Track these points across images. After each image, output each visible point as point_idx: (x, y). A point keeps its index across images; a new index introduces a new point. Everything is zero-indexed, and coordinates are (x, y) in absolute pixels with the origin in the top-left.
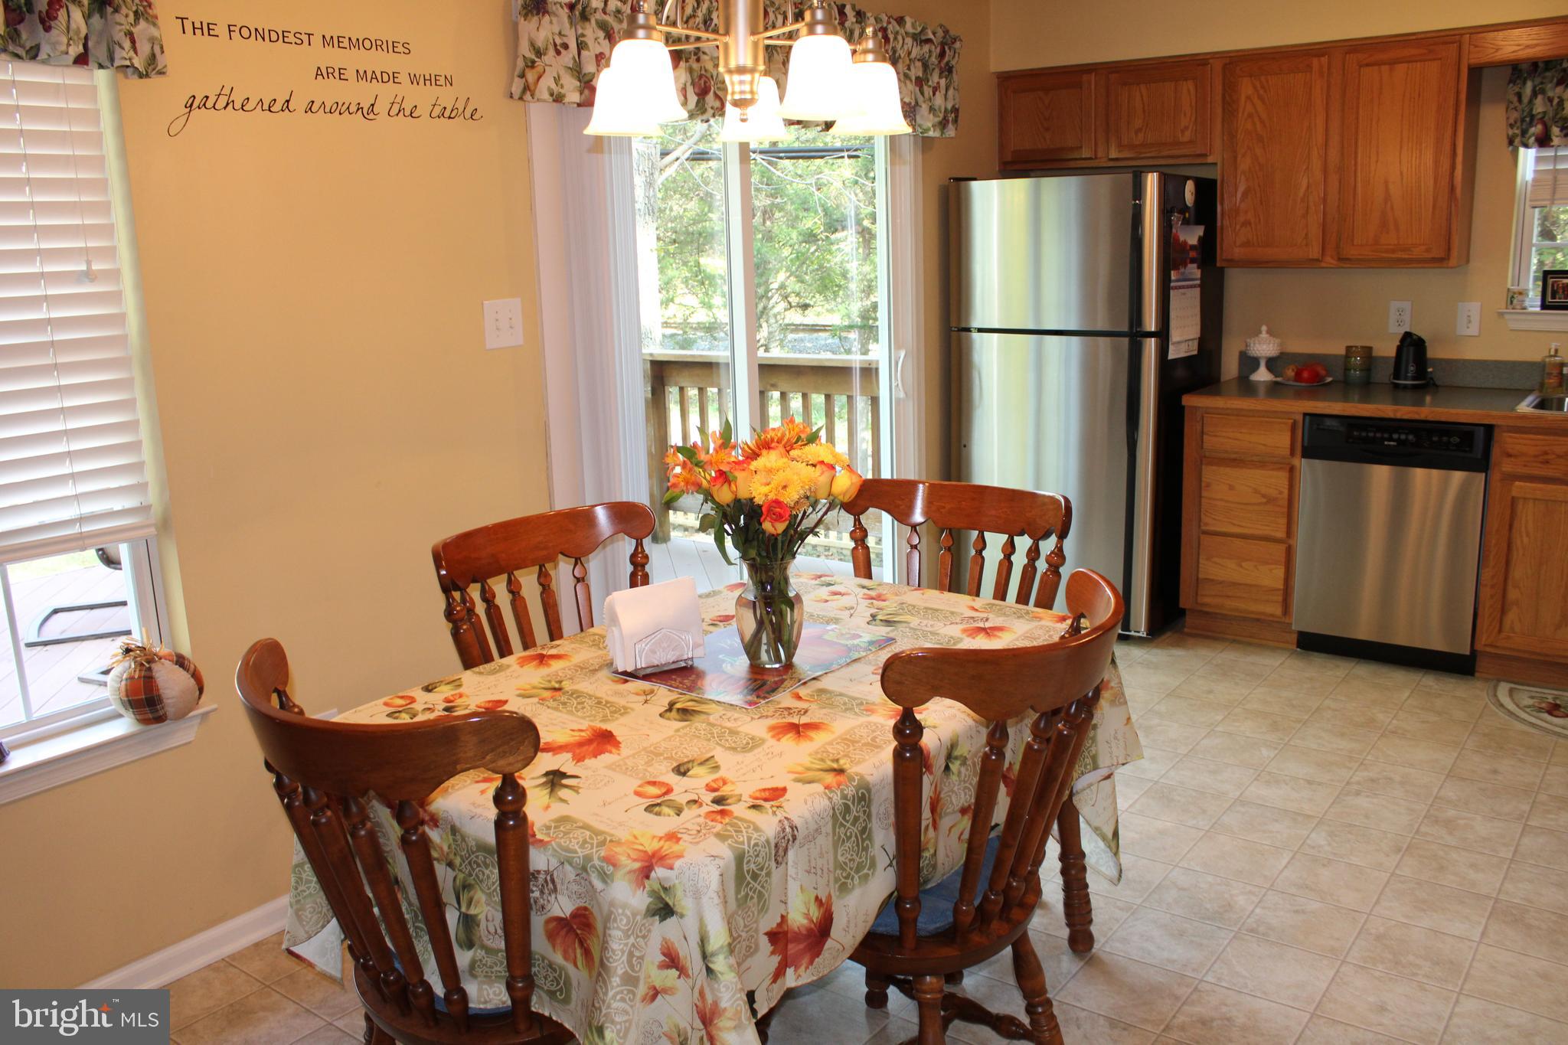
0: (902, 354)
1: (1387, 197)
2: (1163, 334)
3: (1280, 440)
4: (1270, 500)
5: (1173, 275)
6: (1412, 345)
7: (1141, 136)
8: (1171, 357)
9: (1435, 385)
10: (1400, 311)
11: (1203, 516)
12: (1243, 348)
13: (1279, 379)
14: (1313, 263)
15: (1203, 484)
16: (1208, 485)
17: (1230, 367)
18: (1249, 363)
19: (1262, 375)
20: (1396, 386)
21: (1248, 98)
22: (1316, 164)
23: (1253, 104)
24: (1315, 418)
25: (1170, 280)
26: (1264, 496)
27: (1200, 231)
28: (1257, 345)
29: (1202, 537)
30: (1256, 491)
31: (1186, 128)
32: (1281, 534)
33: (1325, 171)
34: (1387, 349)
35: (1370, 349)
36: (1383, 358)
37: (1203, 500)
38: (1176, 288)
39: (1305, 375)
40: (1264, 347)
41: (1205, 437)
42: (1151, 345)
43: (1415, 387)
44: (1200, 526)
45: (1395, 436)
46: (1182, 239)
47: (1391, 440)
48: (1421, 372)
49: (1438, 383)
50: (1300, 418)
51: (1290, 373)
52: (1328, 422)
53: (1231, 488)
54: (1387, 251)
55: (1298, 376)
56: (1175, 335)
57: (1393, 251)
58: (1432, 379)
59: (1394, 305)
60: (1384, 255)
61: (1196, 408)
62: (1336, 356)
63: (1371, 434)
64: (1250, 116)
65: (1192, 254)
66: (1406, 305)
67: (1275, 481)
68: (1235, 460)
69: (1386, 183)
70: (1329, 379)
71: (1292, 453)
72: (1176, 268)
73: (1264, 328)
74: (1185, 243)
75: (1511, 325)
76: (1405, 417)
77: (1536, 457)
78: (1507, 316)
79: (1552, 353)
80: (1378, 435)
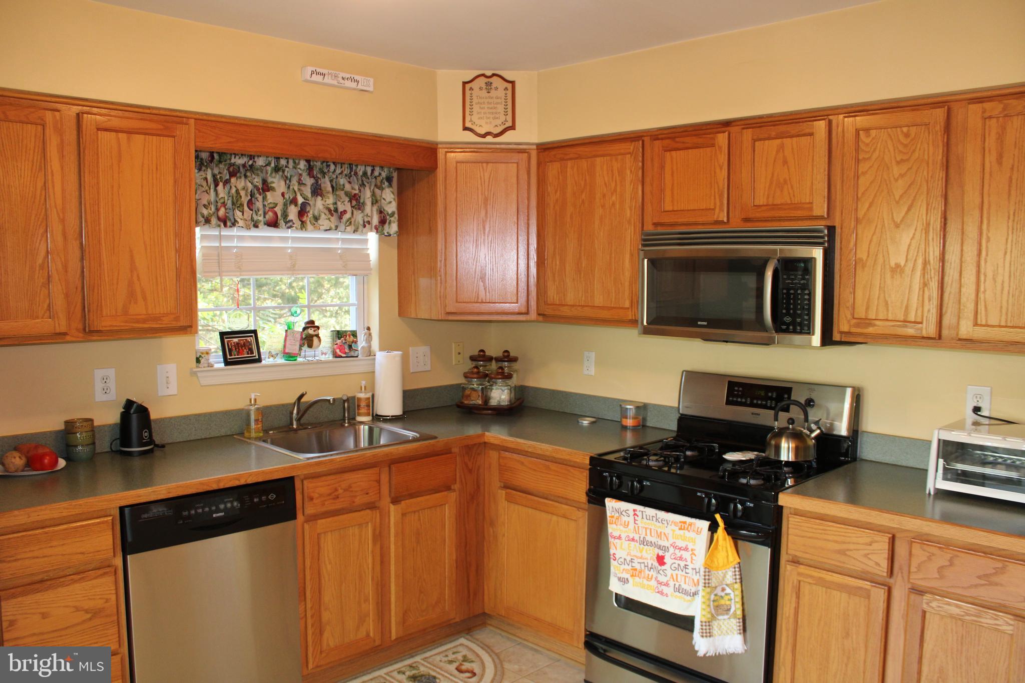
1: (133, 268)
3: (101, 542)
4: (96, 613)
6: (134, 413)
9: (160, 448)
10: (105, 380)
14: (56, 338)
16: (13, 623)
26: (87, 611)
35: (92, 420)
43: (142, 453)
45: (222, 506)
48: (148, 437)
50: (116, 514)
52: (156, 511)
54: (138, 321)
55: (33, 464)
57: (144, 321)
59: (99, 374)
60: (134, 326)
63: (200, 511)
66: (111, 373)
67: (100, 591)
69: (131, 253)
70: (63, 462)
71: (113, 552)
75: (204, 382)
76: (228, 486)
77: (330, 494)
78: (199, 374)
79: (253, 402)
80: (207, 509)
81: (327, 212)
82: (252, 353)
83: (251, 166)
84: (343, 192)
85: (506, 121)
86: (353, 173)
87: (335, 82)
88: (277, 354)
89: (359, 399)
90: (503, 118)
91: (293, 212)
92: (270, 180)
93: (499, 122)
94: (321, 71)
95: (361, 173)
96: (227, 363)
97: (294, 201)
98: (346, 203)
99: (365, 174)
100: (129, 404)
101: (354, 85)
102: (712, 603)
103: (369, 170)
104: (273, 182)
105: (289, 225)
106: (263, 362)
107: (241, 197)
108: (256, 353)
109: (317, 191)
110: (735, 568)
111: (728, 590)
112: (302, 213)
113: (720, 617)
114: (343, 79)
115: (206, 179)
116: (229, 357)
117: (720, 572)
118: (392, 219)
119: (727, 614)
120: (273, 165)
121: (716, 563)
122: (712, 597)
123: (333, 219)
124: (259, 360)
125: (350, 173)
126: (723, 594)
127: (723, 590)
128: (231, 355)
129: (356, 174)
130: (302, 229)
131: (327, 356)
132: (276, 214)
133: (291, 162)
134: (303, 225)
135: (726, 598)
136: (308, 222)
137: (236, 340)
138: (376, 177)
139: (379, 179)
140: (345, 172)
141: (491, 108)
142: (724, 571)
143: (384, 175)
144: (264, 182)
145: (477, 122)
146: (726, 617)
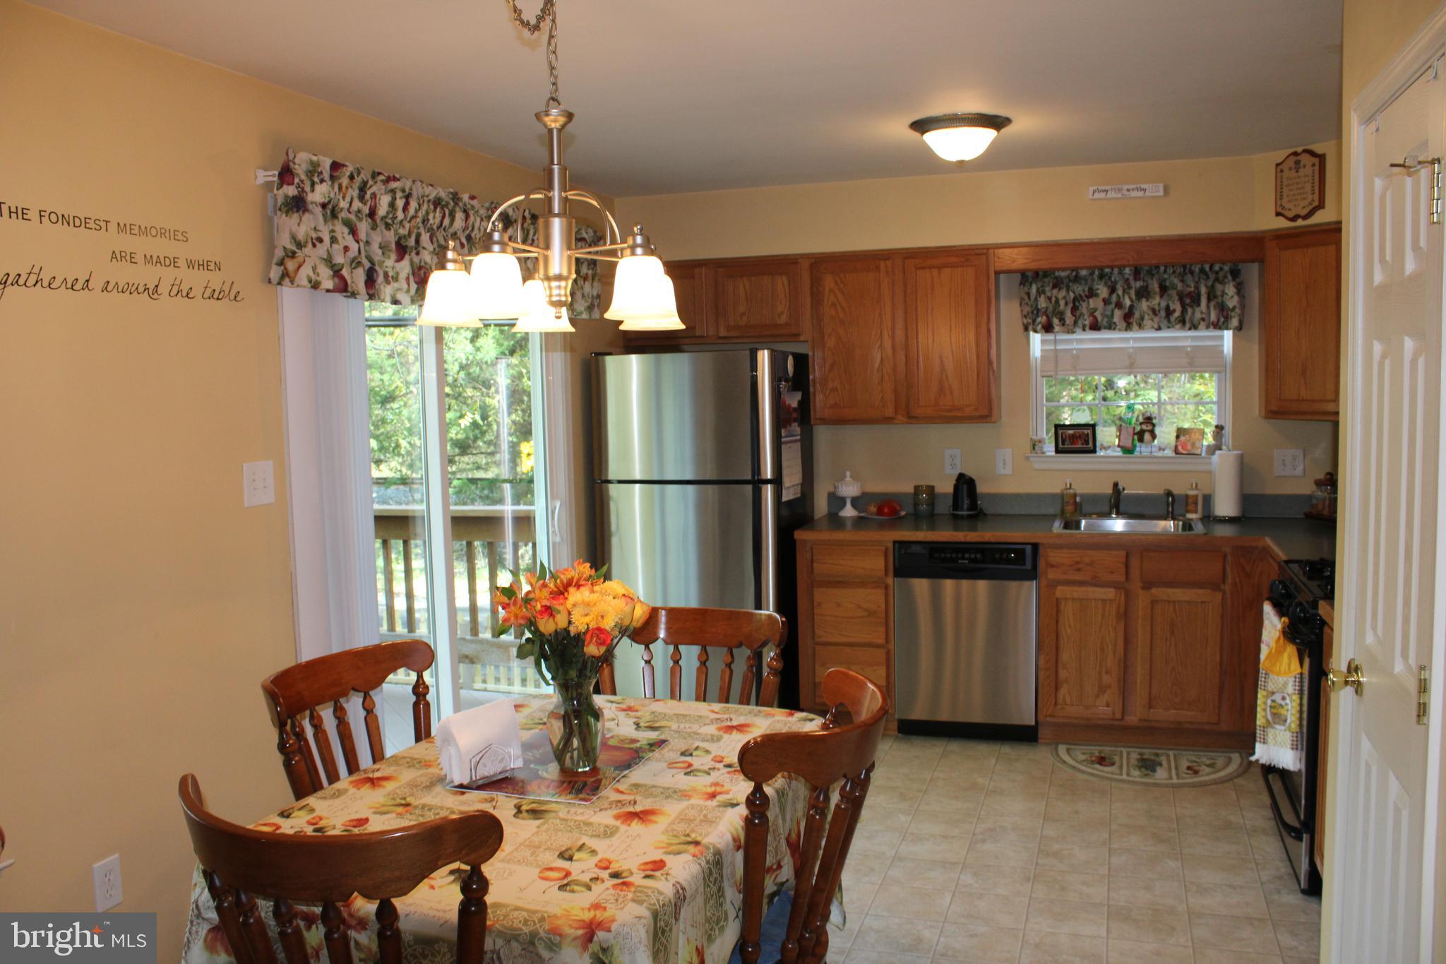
0: (558, 504)
1: (943, 370)
2: (777, 481)
3: (875, 564)
4: (871, 613)
5: (783, 432)
6: (965, 484)
7: (745, 318)
8: (784, 499)
9: (985, 515)
10: (953, 457)
11: (816, 630)
12: (832, 490)
13: (862, 514)
14: (888, 420)
15: (815, 604)
16: (819, 604)
17: (821, 506)
18: (837, 501)
19: (849, 512)
20: (955, 517)
21: (831, 290)
22: (887, 343)
23: (836, 296)
24: (900, 544)
25: (781, 437)
26: (865, 610)
27: (798, 396)
28: (844, 488)
29: (816, 647)
30: (859, 607)
31: (782, 313)
32: (881, 641)
33: (894, 347)
34: (946, 487)
35: (933, 487)
36: (942, 494)
37: (815, 617)
38: (786, 443)
39: (886, 510)
40: (849, 489)
41: (815, 565)
42: (768, 491)
43: (969, 517)
44: (814, 638)
45: (967, 556)
46: (787, 403)
47: (963, 558)
48: (973, 505)
49: (985, 512)
50: (890, 545)
51: (873, 509)
52: (915, 549)
53: (839, 605)
54: (946, 410)
55: (880, 511)
56: (787, 482)
57: (950, 411)
58: (981, 509)
59: (948, 452)
60: (943, 414)
61: (805, 542)
62: (905, 495)
63: (948, 555)
64: (834, 305)
65: (794, 415)
66: (957, 452)
67: (874, 598)
68: (839, 582)
69: (941, 358)
70: (903, 513)
71: (886, 574)
72: (785, 427)
73: (848, 474)
74: (789, 406)
75: (1036, 466)
76: (973, 540)
77: (1071, 566)
78: (1031, 459)
79: (1068, 486)
80: (954, 555)
81: (1151, 313)
82: (1088, 444)
83: (1076, 276)
84: (1175, 291)
85: (1313, 200)
86: (1187, 271)
87: (1119, 195)
88: (1110, 447)
89: (1187, 496)
90: (1310, 197)
91: (1118, 314)
92: (1096, 287)
93: (1306, 203)
94: (1104, 188)
95: (1197, 270)
96: (1058, 451)
97: (1119, 305)
98: (1176, 302)
99: (1202, 271)
100: (961, 477)
101: (1141, 194)
102: (1268, 709)
103: (1207, 267)
104: (1098, 289)
105: (1111, 326)
106: (1098, 454)
107: (1059, 306)
108: (1091, 445)
109: (1143, 293)
110: (1295, 677)
111: (1288, 701)
112: (1128, 317)
113: (1277, 727)
114: (1128, 190)
115: (1028, 294)
116: (1061, 446)
117: (1280, 679)
118: (1233, 314)
119: (1284, 725)
120: (1097, 273)
121: (1278, 668)
122: (1269, 702)
123: (1156, 319)
124: (1094, 451)
125: (1184, 271)
126: (1283, 703)
127: (1284, 698)
128: (1063, 444)
129: (1192, 273)
130: (1126, 330)
131: (1166, 452)
132: (1095, 318)
133: (1116, 271)
134: (1128, 327)
135: (1286, 707)
136: (1134, 324)
137: (1071, 432)
138: (1217, 273)
139: (1221, 274)
140: (1178, 271)
141: (1300, 189)
142: (1285, 679)
143: (1226, 268)
144: (1091, 290)
145: (1287, 206)
146: (1282, 728)
